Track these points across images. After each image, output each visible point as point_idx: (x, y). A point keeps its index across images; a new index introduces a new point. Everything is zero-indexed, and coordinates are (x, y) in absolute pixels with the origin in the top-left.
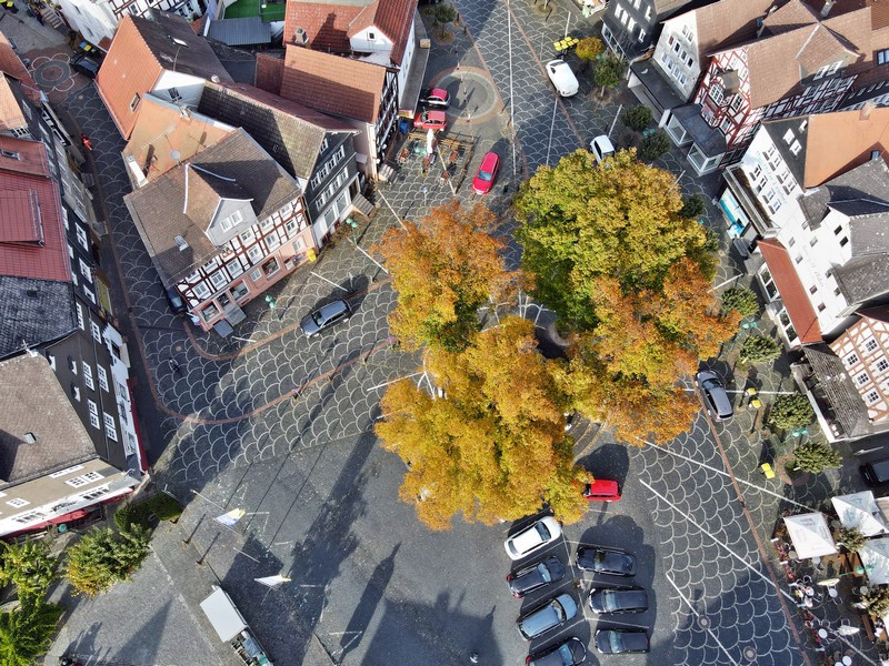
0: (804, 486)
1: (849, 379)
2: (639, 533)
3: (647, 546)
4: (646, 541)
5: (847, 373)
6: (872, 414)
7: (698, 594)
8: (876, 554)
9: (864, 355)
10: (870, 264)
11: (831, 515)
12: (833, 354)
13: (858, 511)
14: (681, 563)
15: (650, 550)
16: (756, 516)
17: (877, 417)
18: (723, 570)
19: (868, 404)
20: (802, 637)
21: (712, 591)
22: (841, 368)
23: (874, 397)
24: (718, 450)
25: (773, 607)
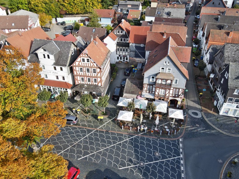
5: (85, 84)
9: (83, 74)
12: (78, 84)
14: (117, 161)
16: (112, 129)
17: (101, 84)
18: (126, 148)
19: (97, 84)
20: (156, 136)
21: (132, 156)
22: (83, 85)
23: (95, 81)
24: (85, 129)
25: (144, 139)
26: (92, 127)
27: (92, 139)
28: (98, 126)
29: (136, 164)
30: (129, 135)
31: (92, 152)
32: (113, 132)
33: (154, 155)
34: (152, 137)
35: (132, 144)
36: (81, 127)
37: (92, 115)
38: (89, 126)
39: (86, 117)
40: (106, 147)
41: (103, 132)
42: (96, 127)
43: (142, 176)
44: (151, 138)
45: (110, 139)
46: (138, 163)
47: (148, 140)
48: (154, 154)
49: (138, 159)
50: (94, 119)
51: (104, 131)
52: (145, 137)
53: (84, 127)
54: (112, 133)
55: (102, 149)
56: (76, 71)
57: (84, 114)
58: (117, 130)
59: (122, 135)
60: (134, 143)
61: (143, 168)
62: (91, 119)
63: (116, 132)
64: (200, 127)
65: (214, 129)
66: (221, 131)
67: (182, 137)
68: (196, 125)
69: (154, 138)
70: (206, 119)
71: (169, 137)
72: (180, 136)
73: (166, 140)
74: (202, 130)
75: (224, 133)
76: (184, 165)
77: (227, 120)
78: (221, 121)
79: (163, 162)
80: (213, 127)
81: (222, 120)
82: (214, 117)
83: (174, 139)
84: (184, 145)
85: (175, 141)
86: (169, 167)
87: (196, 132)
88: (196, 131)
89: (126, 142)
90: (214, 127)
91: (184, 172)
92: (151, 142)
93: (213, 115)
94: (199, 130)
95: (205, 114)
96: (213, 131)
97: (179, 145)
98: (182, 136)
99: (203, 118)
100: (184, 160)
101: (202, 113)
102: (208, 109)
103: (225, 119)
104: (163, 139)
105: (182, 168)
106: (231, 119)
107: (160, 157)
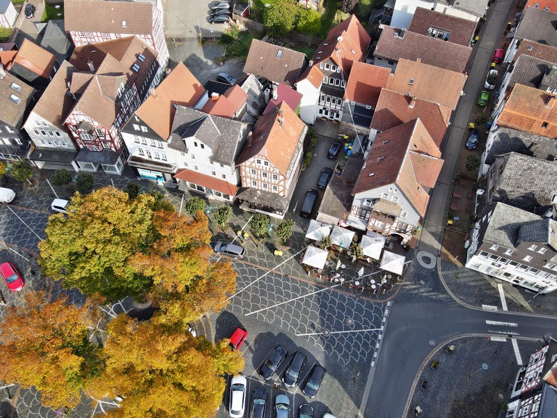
0: (294, 244)
1: (261, 191)
2: (270, 334)
3: (278, 335)
4: (276, 334)
5: (258, 190)
6: (281, 194)
7: (313, 326)
8: (338, 237)
9: (256, 178)
10: (220, 145)
11: (312, 242)
12: (247, 188)
13: (317, 230)
14: (295, 324)
15: (281, 335)
16: (294, 273)
17: (284, 193)
18: (309, 307)
19: (277, 192)
20: (354, 293)
21: (315, 319)
22: (255, 190)
23: (275, 188)
24: (255, 267)
25: (336, 296)
26: (265, 266)
27: (265, 287)
28: (274, 266)
29: (318, 332)
30: (317, 286)
31: (263, 307)
32: (294, 278)
33: (345, 322)
34: (349, 294)
35: (318, 301)
36: (248, 263)
37: (267, 244)
38: (260, 264)
39: (257, 246)
40: (282, 302)
41: (280, 276)
42: (271, 266)
43: (324, 349)
44: (347, 295)
45: (289, 289)
46: (322, 330)
47: (342, 298)
48: (345, 320)
49: (323, 325)
50: (269, 253)
51: (282, 274)
52: (339, 292)
53: (254, 265)
54: (293, 281)
55: (277, 303)
56: (245, 172)
57: (254, 239)
58: (300, 277)
59: (306, 285)
60: (322, 299)
61: (327, 338)
62: (263, 250)
63: (298, 279)
64: (425, 285)
65: (445, 292)
66: (454, 297)
67: (392, 300)
68: (419, 280)
69: (352, 295)
70: (440, 273)
71: (374, 297)
72: (390, 298)
73: (367, 301)
74: (427, 292)
75: (458, 300)
76: (381, 342)
77: (473, 279)
78: (462, 280)
79: (354, 334)
80: (444, 289)
81: (465, 277)
82: (455, 271)
83: (380, 301)
84: (390, 314)
85: (380, 304)
86: (361, 342)
87: (415, 294)
88: (416, 291)
89: (311, 297)
90: (446, 287)
91: (379, 352)
92: (345, 301)
93: (456, 265)
94: (422, 290)
95: (443, 261)
96: (441, 296)
97: (384, 311)
98: (392, 297)
99: (437, 270)
100: (383, 334)
101: (439, 259)
102: (452, 253)
103: (469, 276)
104: (364, 298)
105: (378, 346)
106: (480, 278)
107: (352, 326)
